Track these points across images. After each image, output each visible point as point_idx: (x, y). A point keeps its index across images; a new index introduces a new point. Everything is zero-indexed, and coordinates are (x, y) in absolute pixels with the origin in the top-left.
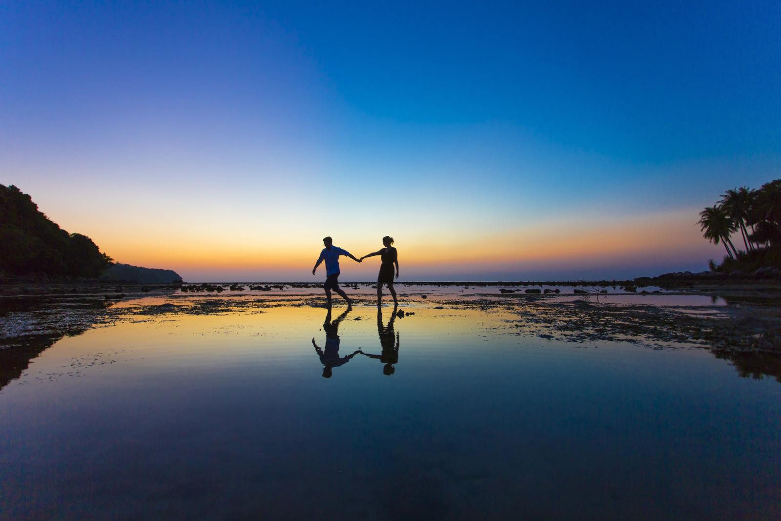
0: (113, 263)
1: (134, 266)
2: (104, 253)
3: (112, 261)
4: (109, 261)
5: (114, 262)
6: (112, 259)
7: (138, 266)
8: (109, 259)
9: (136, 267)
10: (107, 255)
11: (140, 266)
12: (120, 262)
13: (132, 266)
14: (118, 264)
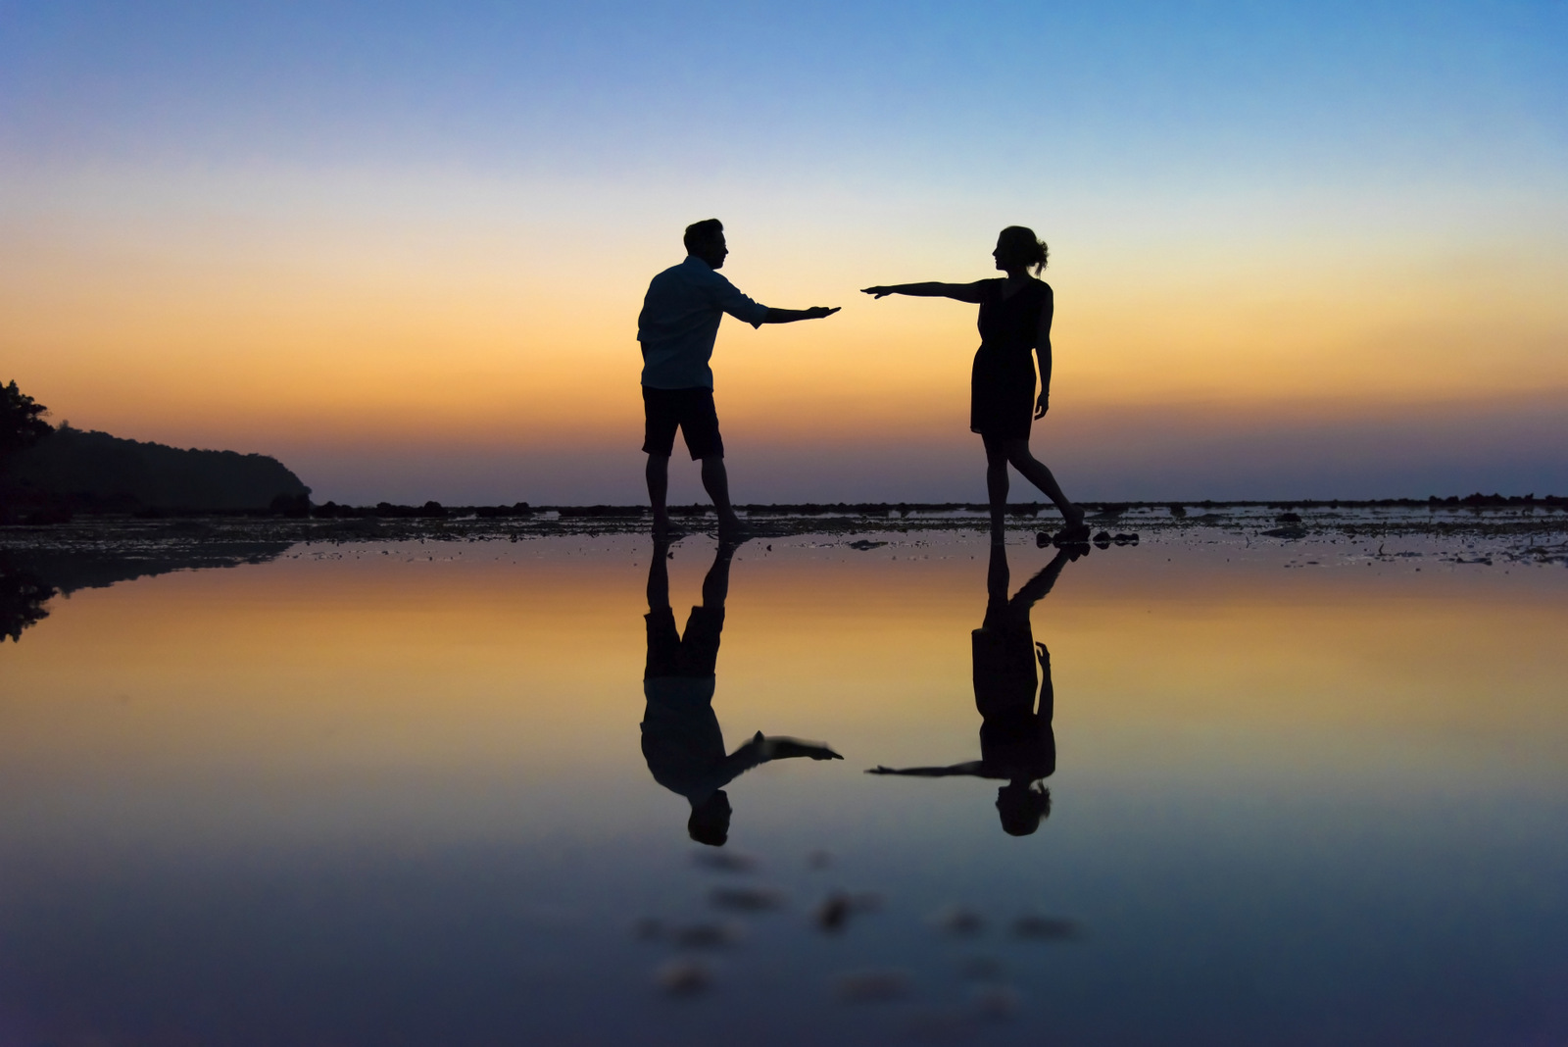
0: (43, 424)
1: (125, 438)
2: (12, 384)
3: (40, 417)
4: (30, 416)
5: (53, 420)
6: (41, 408)
7: (140, 440)
8: (29, 407)
9: (132, 442)
10: (24, 390)
11: (147, 441)
12: (74, 425)
13: (119, 440)
14: (65, 429)
